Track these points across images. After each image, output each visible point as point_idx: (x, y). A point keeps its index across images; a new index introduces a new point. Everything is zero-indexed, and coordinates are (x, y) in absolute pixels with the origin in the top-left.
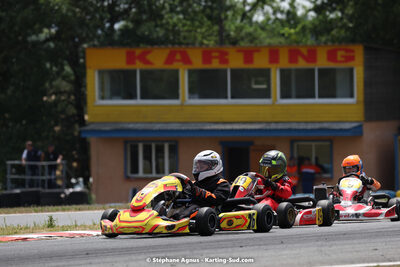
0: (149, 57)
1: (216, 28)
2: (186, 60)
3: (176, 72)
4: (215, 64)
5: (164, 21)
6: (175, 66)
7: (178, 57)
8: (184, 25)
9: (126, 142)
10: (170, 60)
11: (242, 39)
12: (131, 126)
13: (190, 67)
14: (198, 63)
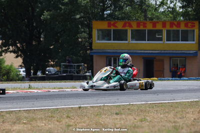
0: (116, 25)
1: (143, 14)
2: (130, 26)
3: (127, 30)
4: (142, 28)
5: (123, 11)
6: (126, 28)
7: (127, 25)
8: (131, 13)
9: (107, 57)
10: (124, 26)
11: (154, 18)
12: (109, 51)
13: (132, 29)
14: (135, 27)
